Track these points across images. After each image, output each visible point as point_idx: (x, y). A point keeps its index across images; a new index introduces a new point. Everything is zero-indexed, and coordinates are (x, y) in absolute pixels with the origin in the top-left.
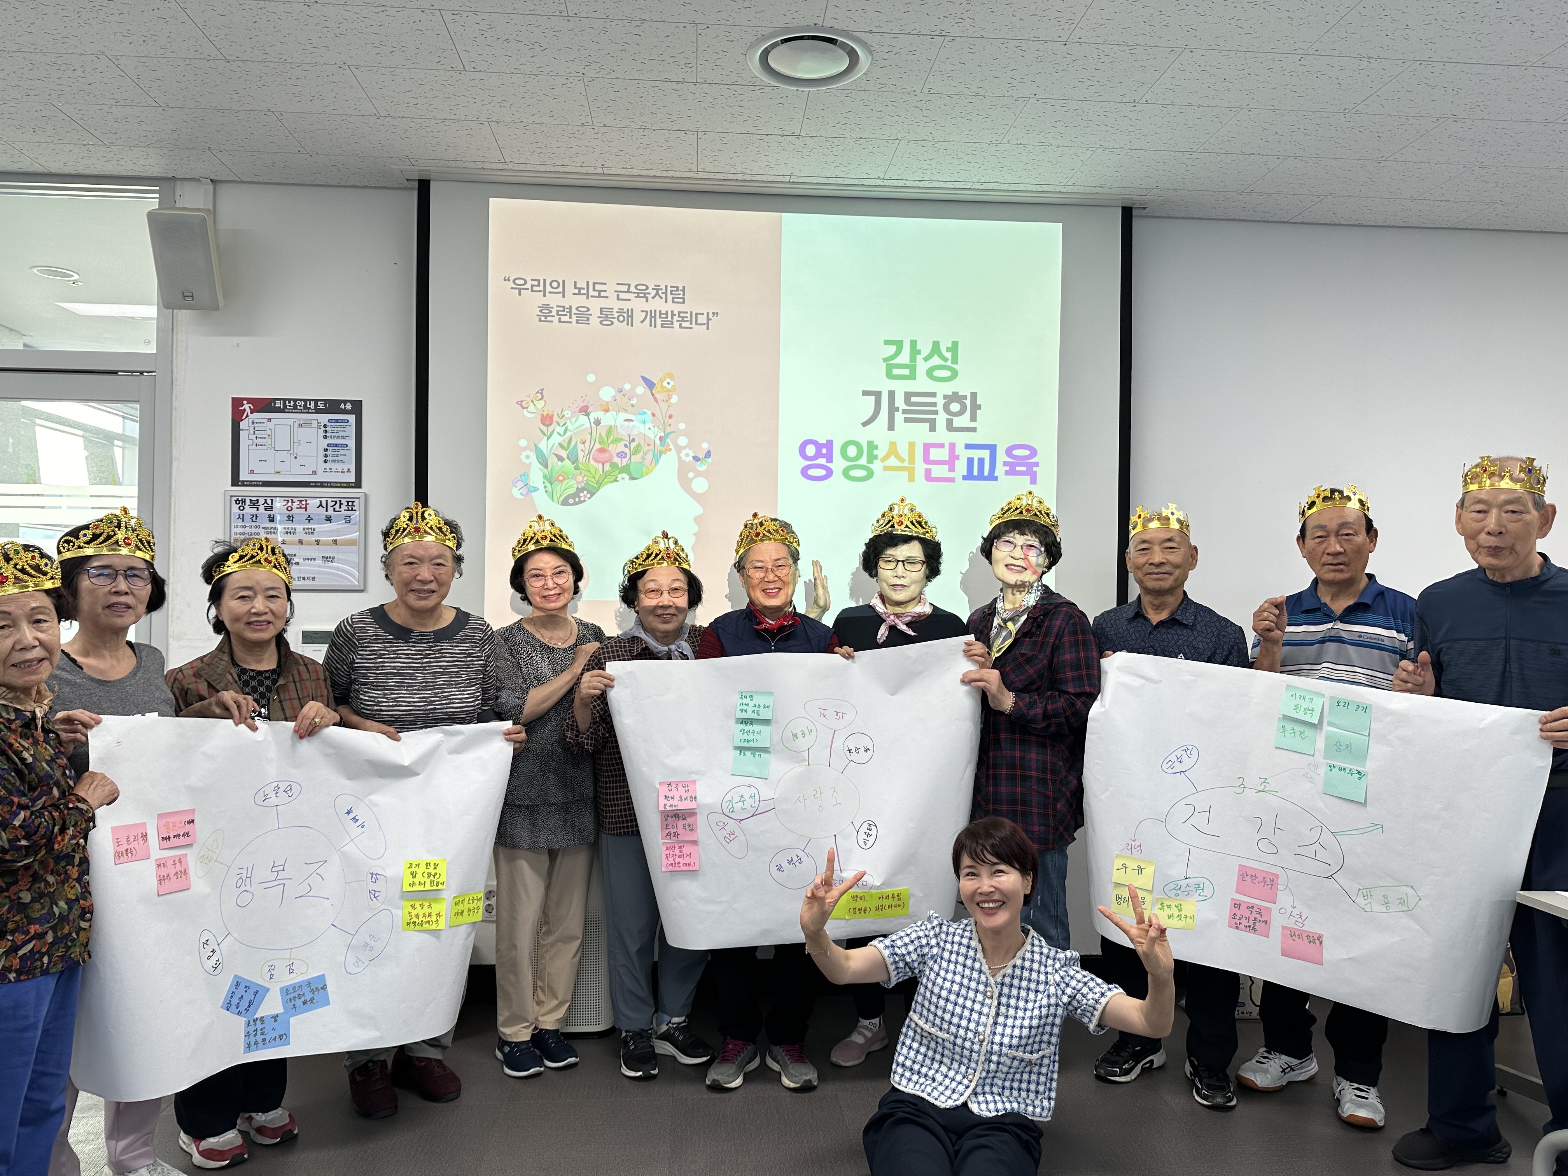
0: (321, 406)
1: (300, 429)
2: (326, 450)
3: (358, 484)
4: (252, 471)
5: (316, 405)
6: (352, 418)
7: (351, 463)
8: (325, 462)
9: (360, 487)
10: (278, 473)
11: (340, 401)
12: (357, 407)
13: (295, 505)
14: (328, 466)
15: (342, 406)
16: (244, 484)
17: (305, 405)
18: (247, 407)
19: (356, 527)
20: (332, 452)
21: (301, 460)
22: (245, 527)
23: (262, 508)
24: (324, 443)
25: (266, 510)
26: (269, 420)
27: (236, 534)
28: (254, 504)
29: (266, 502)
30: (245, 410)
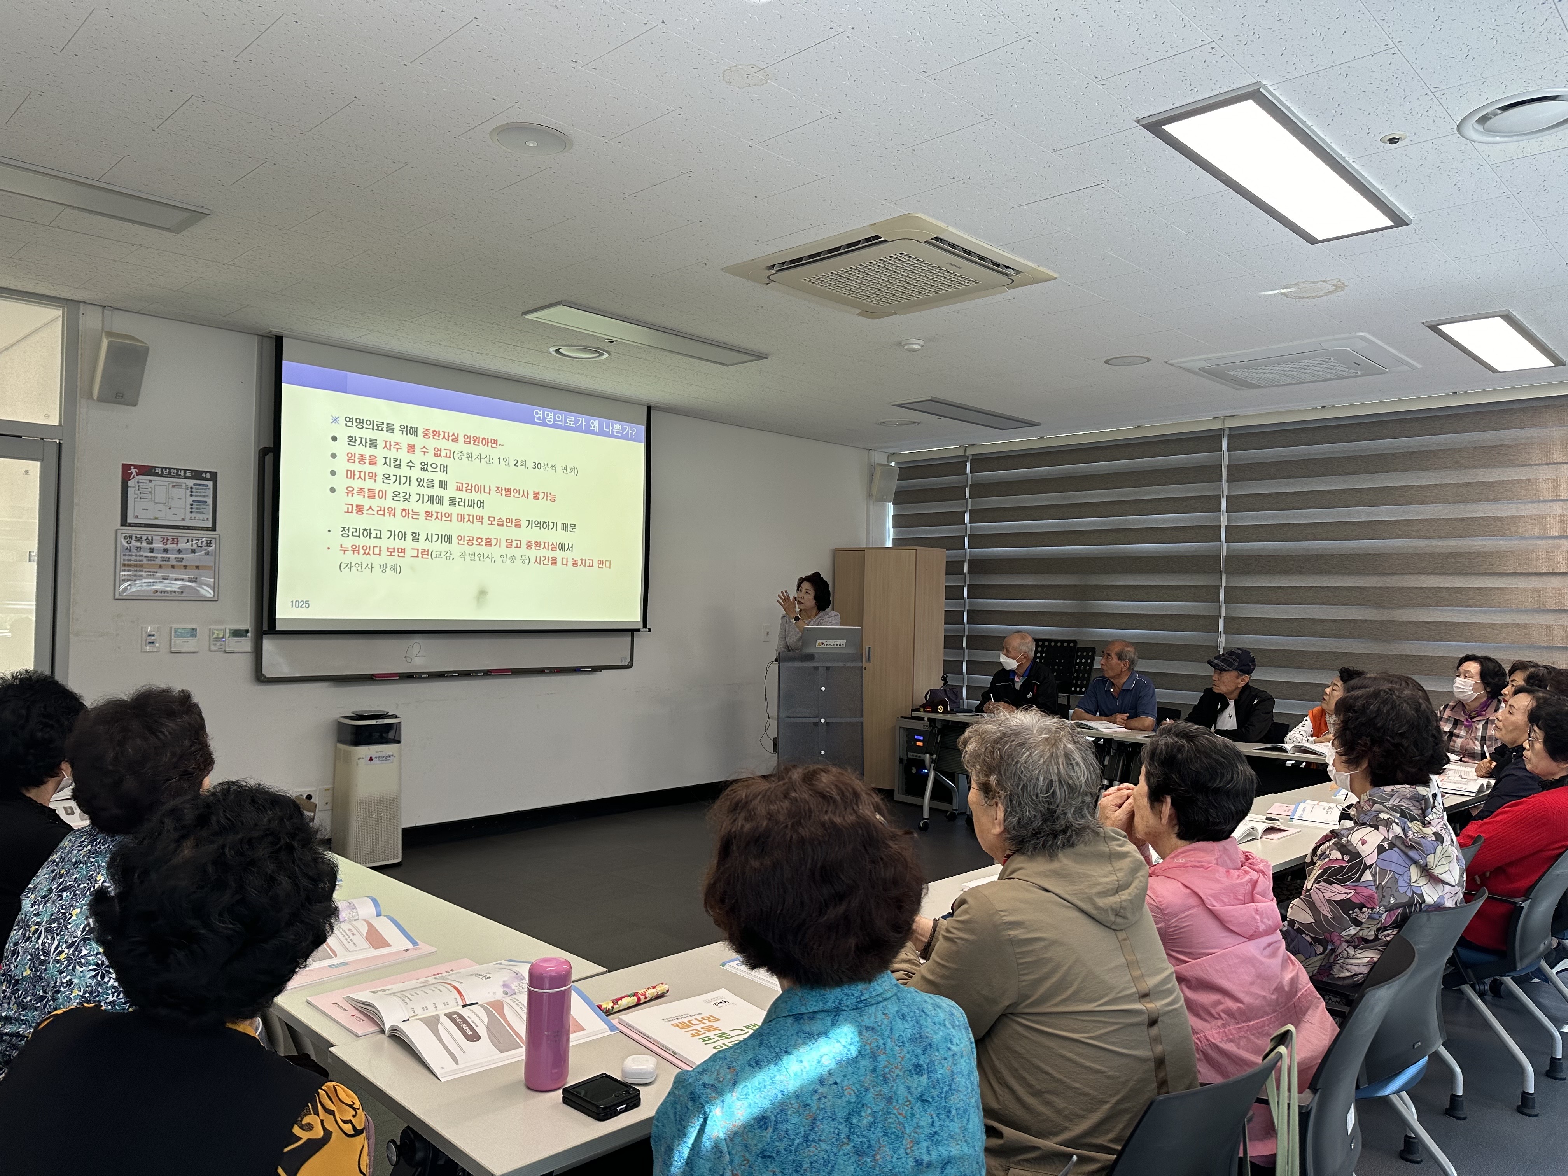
0: (189, 474)
1: (174, 489)
2: (192, 505)
3: (214, 528)
4: (137, 517)
5: (185, 473)
6: (210, 484)
7: (209, 514)
8: (191, 512)
9: (215, 531)
10: (156, 518)
11: (204, 472)
12: (214, 477)
13: (169, 542)
14: (193, 515)
15: (204, 475)
16: (130, 525)
17: (177, 472)
18: (134, 471)
19: (213, 557)
20: (196, 506)
21: (173, 511)
22: (131, 555)
23: (144, 544)
24: (190, 500)
25: (148, 543)
26: (150, 481)
27: (124, 560)
28: (139, 540)
29: (147, 539)
30: (132, 473)
